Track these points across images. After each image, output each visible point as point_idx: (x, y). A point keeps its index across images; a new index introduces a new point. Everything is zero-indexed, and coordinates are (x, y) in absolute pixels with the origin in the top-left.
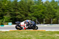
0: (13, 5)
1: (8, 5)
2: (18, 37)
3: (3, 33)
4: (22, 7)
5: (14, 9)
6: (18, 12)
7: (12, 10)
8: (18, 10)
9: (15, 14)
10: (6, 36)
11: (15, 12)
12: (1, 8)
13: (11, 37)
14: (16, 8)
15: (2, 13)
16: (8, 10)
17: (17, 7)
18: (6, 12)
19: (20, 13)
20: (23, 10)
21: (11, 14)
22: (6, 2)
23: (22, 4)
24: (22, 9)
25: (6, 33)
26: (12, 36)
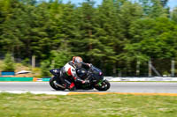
0: (80, 18)
1: (64, 18)
2: (94, 112)
3: (50, 99)
4: (105, 24)
5: (81, 29)
6: (93, 38)
7: (77, 34)
8: (93, 33)
9: (86, 44)
10: (59, 108)
11: (86, 39)
12: (44, 28)
13: (73, 113)
14: (87, 28)
15: (46, 42)
16: (64, 32)
17: (92, 23)
18: (58, 38)
19: (101, 41)
20: (110, 34)
21: (73, 44)
22: (60, 8)
23: (107, 15)
24: (106, 30)
25: (58, 101)
26: (77, 111)
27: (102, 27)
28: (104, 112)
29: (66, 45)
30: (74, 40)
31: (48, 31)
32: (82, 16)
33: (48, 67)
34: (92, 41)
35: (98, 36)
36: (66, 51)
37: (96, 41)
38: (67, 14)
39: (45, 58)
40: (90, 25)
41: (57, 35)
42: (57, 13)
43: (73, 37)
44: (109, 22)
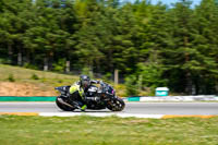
0: (173, 22)
1: (153, 23)
4: (205, 29)
5: (175, 36)
6: (190, 47)
7: (170, 42)
8: (189, 41)
9: (180, 55)
11: (181, 48)
12: (129, 35)
13: (171, 141)
14: (183, 35)
15: (131, 52)
16: (153, 40)
17: (188, 28)
18: (145, 48)
19: (199, 50)
20: (210, 42)
21: (164, 55)
22: (148, 10)
23: (207, 17)
24: (206, 37)
25: (151, 125)
26: (175, 139)
27: (201, 33)
28: (209, 139)
29: (156, 56)
30: (166, 50)
31: (134, 39)
32: (176, 19)
33: (135, 83)
34: (188, 51)
35: (196, 44)
36: (155, 64)
37: (193, 50)
38: (157, 18)
39: (131, 73)
40: (185, 30)
41: (144, 44)
42: (145, 16)
43: (165, 46)
44: (210, 27)
